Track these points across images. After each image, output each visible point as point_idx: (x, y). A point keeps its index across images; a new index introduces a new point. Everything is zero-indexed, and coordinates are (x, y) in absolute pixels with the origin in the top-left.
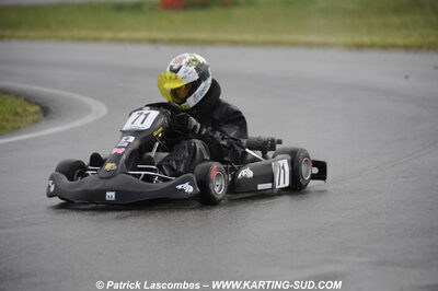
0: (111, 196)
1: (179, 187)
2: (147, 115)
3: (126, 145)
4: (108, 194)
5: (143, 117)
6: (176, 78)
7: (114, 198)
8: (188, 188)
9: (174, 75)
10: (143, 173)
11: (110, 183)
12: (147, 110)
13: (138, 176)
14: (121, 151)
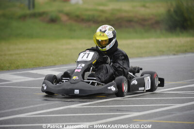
0: (77, 92)
1: (109, 88)
2: (89, 54)
3: (81, 68)
4: (76, 91)
5: (86, 55)
6: (103, 35)
7: (78, 93)
8: (113, 89)
9: (102, 34)
10: (91, 81)
11: (76, 86)
12: (88, 52)
13: (89, 83)
14: (80, 70)
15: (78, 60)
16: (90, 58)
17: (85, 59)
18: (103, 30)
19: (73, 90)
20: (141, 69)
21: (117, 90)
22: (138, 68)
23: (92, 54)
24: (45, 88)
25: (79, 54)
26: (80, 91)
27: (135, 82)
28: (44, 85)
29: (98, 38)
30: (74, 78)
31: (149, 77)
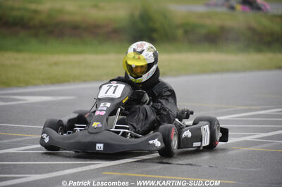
0: (100, 147)
1: (151, 142)
2: (116, 87)
3: (105, 109)
4: (98, 145)
5: (113, 89)
6: (139, 58)
7: (102, 149)
8: (157, 143)
9: (137, 57)
10: (122, 130)
11: (98, 137)
12: (114, 84)
13: (118, 133)
14: (103, 113)
15: (99, 97)
16: (118, 94)
17: (110, 94)
18: (139, 50)
19: (94, 144)
20: (192, 113)
21: (164, 145)
22: (188, 111)
23: (121, 87)
24: (47, 140)
25: (101, 87)
26: (106, 145)
27: (187, 134)
28: (45, 136)
29: (129, 63)
30: (95, 124)
31: (207, 127)
